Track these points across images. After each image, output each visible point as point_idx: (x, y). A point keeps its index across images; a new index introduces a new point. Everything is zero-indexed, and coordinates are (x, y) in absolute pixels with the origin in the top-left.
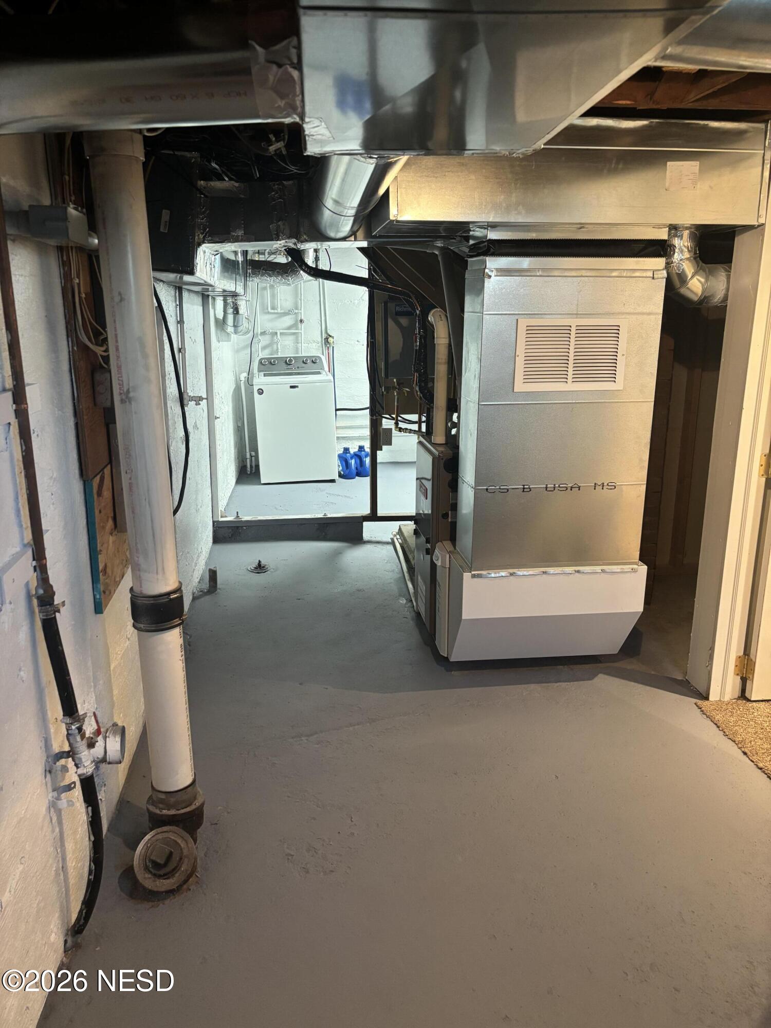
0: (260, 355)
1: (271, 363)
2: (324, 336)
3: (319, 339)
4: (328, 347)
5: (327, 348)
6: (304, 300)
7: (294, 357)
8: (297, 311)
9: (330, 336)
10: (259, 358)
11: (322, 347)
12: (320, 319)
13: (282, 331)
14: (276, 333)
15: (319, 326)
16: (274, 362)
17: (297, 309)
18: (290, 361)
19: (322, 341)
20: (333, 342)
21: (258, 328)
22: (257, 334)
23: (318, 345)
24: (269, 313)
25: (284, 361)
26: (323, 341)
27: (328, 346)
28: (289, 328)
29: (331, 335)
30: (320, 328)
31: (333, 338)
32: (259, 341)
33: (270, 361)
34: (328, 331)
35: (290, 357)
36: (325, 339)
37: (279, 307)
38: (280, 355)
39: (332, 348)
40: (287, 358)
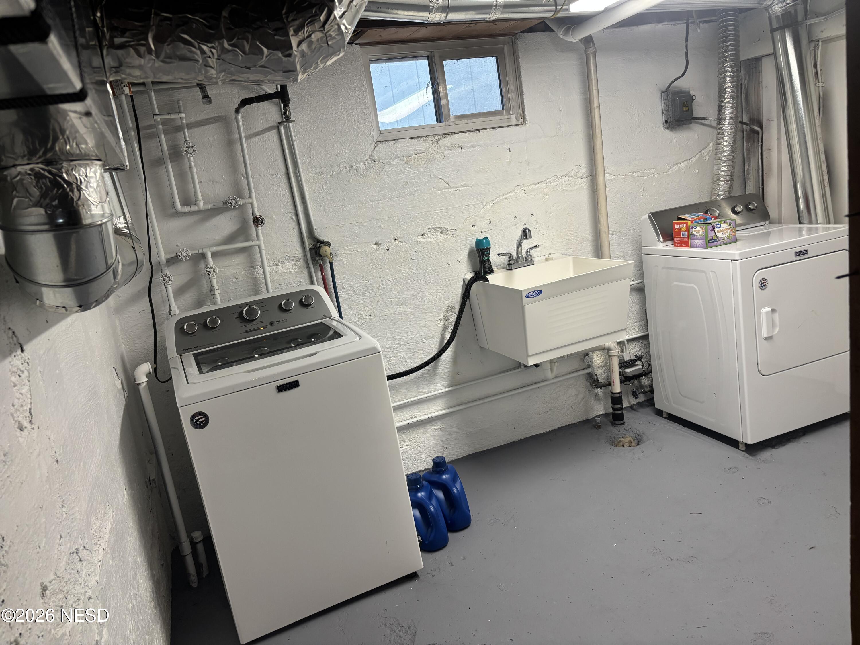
0: (175, 309)
1: (205, 324)
2: (309, 243)
3: (298, 251)
4: (321, 266)
5: (318, 267)
6: (253, 178)
7: (256, 303)
8: (241, 202)
9: (323, 242)
10: (174, 321)
11: (308, 266)
12: (292, 211)
13: (215, 249)
14: (203, 256)
15: (294, 225)
16: (213, 321)
17: (240, 195)
18: (251, 311)
19: (305, 255)
20: (328, 253)
21: (158, 251)
22: (159, 264)
23: (297, 264)
24: (177, 214)
25: (236, 315)
26: (309, 255)
27: (320, 262)
28: (231, 239)
29: (321, 239)
30: (297, 229)
31: (326, 243)
32: (166, 279)
33: (202, 322)
34: (317, 234)
35: (249, 304)
36: (311, 251)
37: (200, 198)
38: (221, 303)
39: (328, 265)
40: (242, 306)
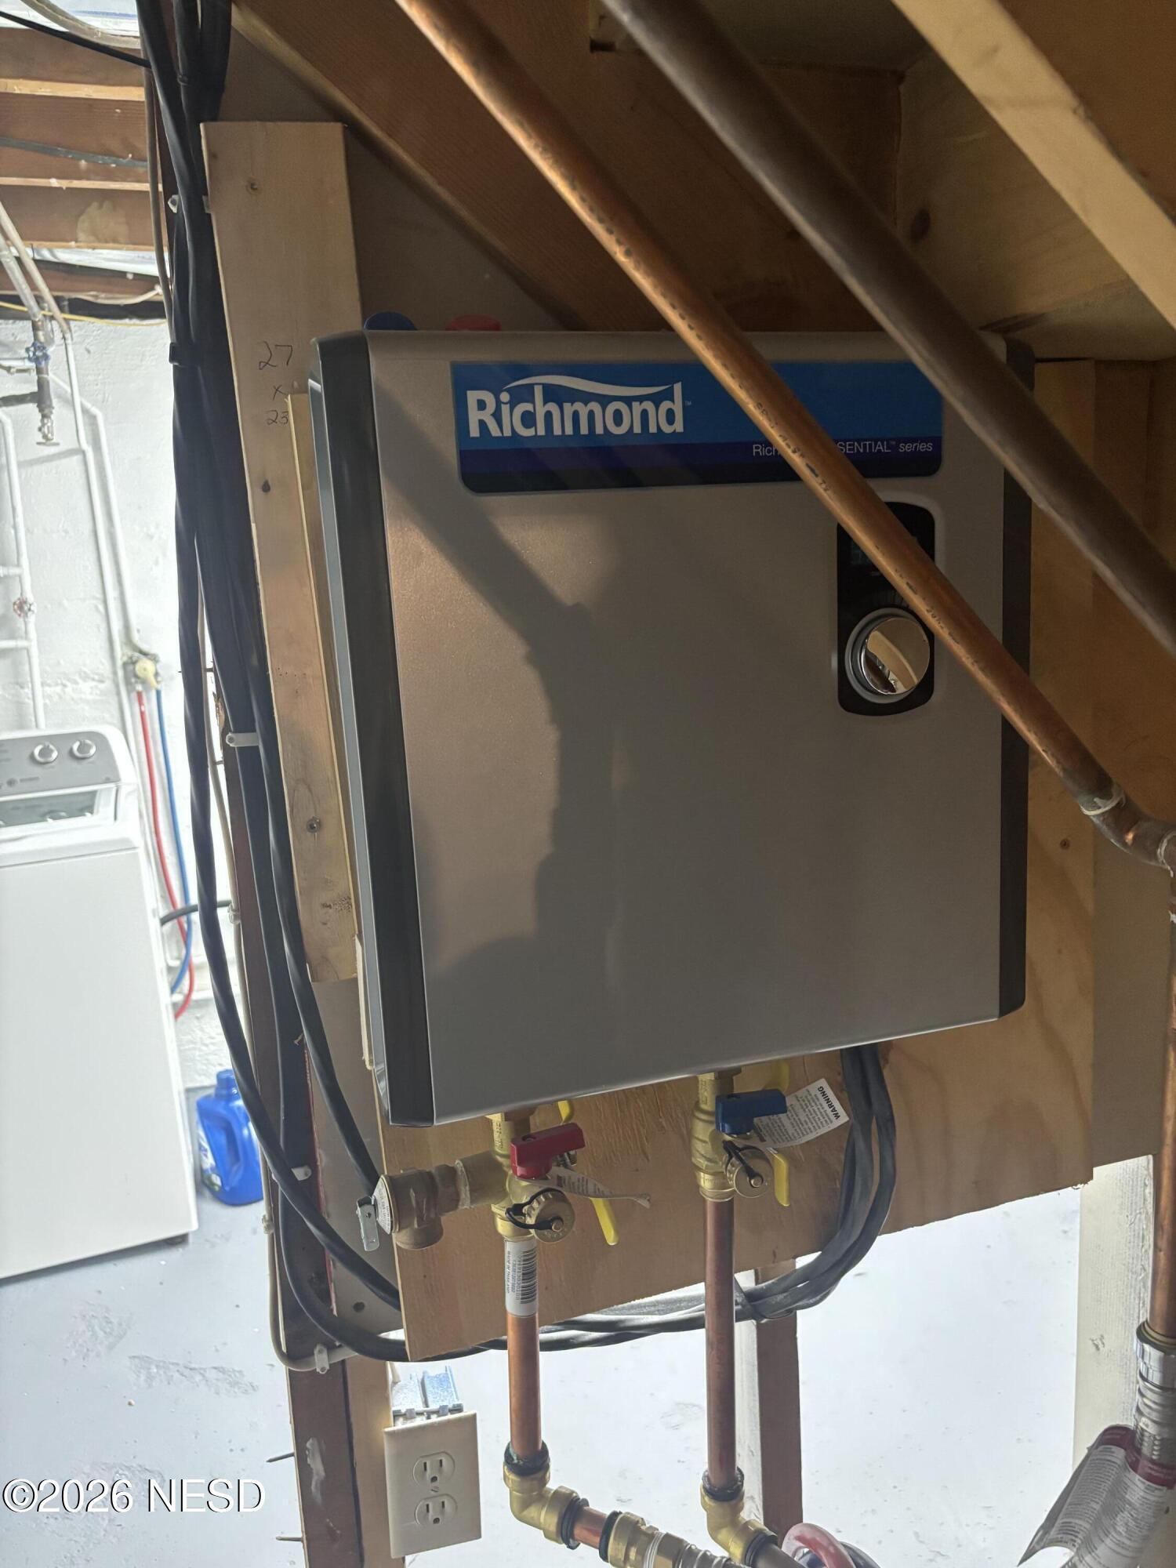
2: (121, 653)
3: (105, 668)
4: (139, 695)
5: (134, 695)
6: (28, 532)
8: (4, 570)
9: (145, 654)
11: (118, 694)
12: (99, 595)
15: (99, 620)
17: (3, 561)
19: (115, 673)
20: (156, 674)
23: (102, 686)
26: (120, 673)
27: (139, 688)
29: (145, 647)
30: (103, 626)
31: (154, 658)
34: (136, 638)
36: (125, 665)
39: (153, 695)
